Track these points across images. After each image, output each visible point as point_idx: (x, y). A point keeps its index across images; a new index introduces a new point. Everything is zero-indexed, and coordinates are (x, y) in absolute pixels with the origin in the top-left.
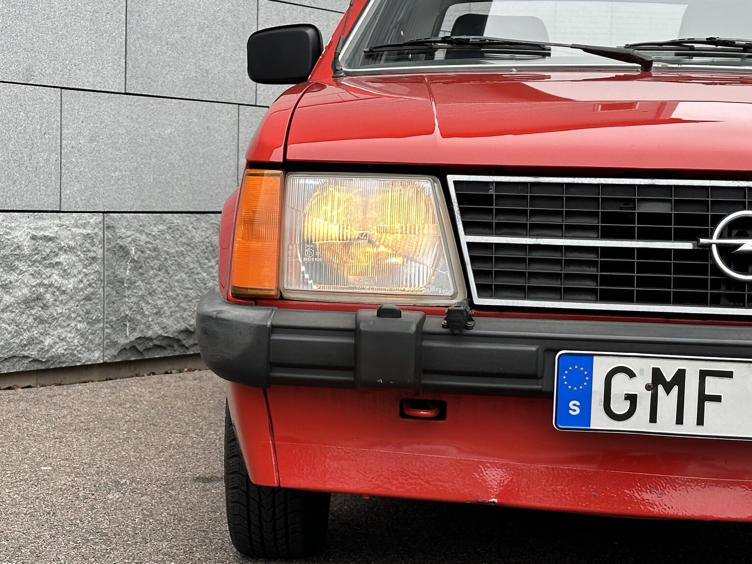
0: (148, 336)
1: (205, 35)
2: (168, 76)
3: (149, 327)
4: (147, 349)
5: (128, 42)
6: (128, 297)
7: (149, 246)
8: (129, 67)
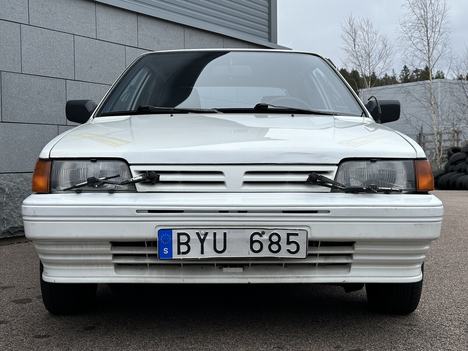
0: (15, 226)
1: (40, 96)
2: (23, 114)
3: (16, 223)
4: (15, 232)
5: (2, 100)
6: (5, 210)
7: (15, 187)
8: (3, 110)
